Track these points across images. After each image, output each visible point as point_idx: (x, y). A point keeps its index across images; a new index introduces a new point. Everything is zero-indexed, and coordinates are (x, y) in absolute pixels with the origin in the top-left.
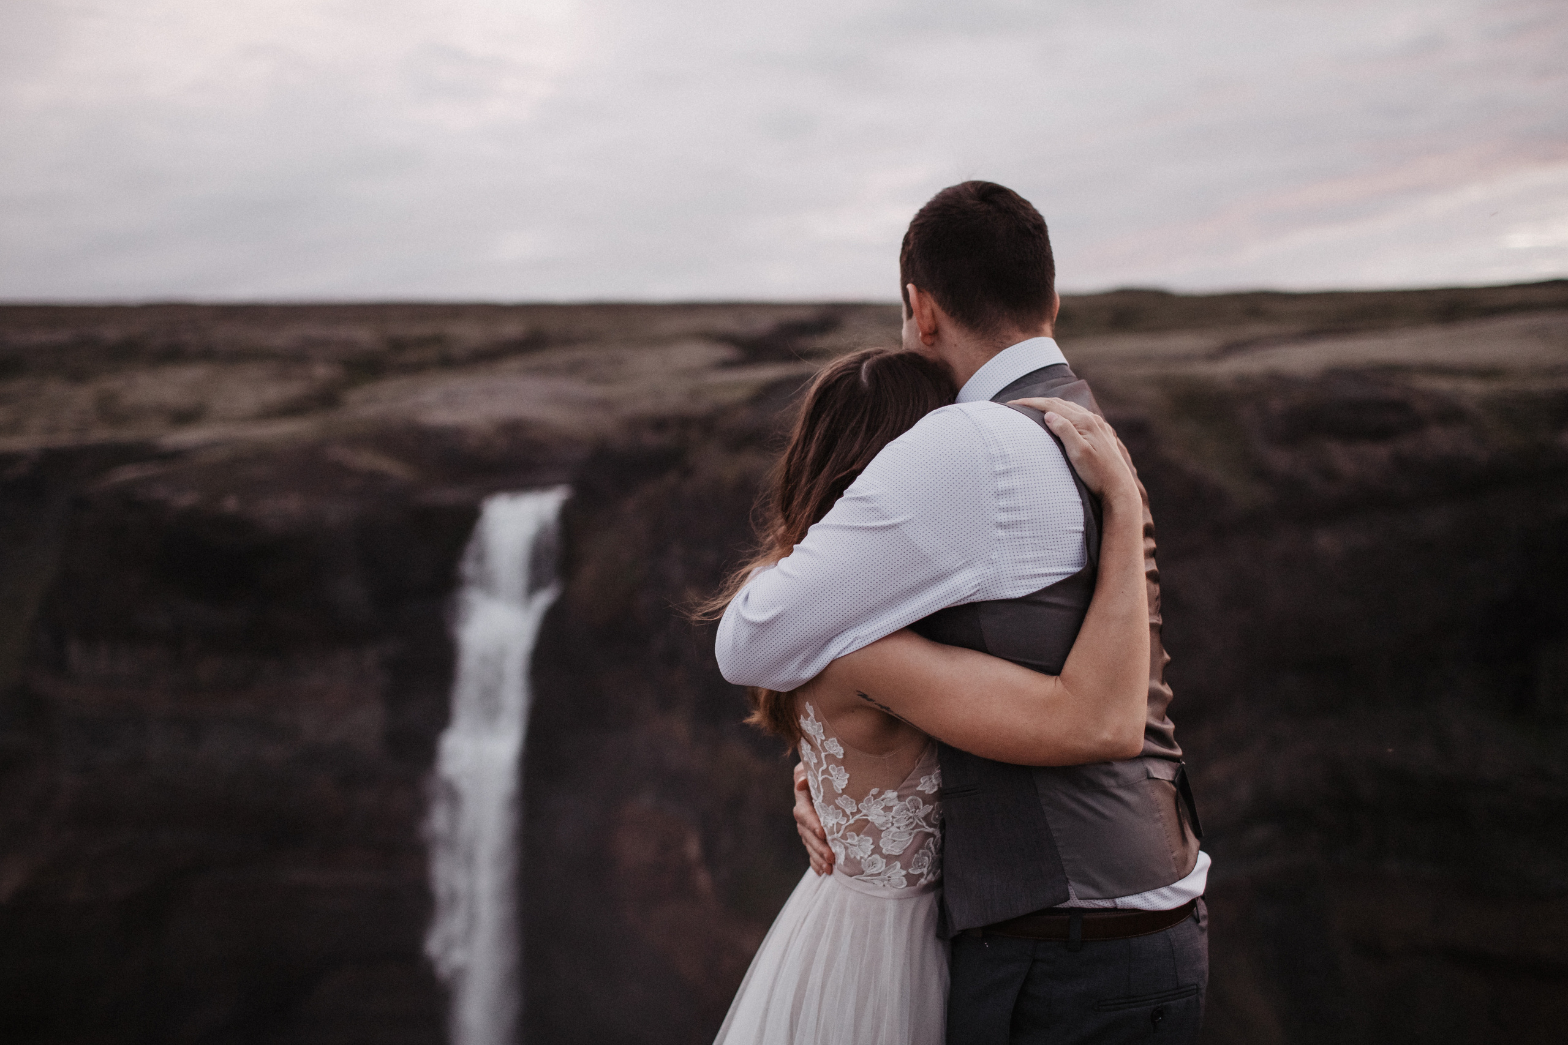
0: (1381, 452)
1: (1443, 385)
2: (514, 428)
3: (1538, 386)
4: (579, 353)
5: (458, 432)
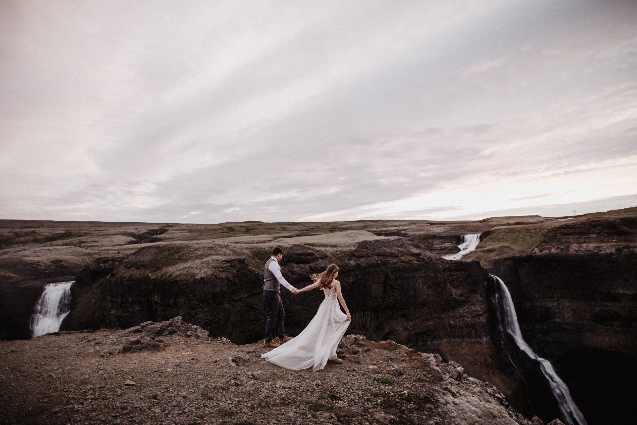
0: (307, 266)
1: (322, 249)
2: (56, 262)
3: (345, 249)
4: (83, 238)
5: (38, 263)
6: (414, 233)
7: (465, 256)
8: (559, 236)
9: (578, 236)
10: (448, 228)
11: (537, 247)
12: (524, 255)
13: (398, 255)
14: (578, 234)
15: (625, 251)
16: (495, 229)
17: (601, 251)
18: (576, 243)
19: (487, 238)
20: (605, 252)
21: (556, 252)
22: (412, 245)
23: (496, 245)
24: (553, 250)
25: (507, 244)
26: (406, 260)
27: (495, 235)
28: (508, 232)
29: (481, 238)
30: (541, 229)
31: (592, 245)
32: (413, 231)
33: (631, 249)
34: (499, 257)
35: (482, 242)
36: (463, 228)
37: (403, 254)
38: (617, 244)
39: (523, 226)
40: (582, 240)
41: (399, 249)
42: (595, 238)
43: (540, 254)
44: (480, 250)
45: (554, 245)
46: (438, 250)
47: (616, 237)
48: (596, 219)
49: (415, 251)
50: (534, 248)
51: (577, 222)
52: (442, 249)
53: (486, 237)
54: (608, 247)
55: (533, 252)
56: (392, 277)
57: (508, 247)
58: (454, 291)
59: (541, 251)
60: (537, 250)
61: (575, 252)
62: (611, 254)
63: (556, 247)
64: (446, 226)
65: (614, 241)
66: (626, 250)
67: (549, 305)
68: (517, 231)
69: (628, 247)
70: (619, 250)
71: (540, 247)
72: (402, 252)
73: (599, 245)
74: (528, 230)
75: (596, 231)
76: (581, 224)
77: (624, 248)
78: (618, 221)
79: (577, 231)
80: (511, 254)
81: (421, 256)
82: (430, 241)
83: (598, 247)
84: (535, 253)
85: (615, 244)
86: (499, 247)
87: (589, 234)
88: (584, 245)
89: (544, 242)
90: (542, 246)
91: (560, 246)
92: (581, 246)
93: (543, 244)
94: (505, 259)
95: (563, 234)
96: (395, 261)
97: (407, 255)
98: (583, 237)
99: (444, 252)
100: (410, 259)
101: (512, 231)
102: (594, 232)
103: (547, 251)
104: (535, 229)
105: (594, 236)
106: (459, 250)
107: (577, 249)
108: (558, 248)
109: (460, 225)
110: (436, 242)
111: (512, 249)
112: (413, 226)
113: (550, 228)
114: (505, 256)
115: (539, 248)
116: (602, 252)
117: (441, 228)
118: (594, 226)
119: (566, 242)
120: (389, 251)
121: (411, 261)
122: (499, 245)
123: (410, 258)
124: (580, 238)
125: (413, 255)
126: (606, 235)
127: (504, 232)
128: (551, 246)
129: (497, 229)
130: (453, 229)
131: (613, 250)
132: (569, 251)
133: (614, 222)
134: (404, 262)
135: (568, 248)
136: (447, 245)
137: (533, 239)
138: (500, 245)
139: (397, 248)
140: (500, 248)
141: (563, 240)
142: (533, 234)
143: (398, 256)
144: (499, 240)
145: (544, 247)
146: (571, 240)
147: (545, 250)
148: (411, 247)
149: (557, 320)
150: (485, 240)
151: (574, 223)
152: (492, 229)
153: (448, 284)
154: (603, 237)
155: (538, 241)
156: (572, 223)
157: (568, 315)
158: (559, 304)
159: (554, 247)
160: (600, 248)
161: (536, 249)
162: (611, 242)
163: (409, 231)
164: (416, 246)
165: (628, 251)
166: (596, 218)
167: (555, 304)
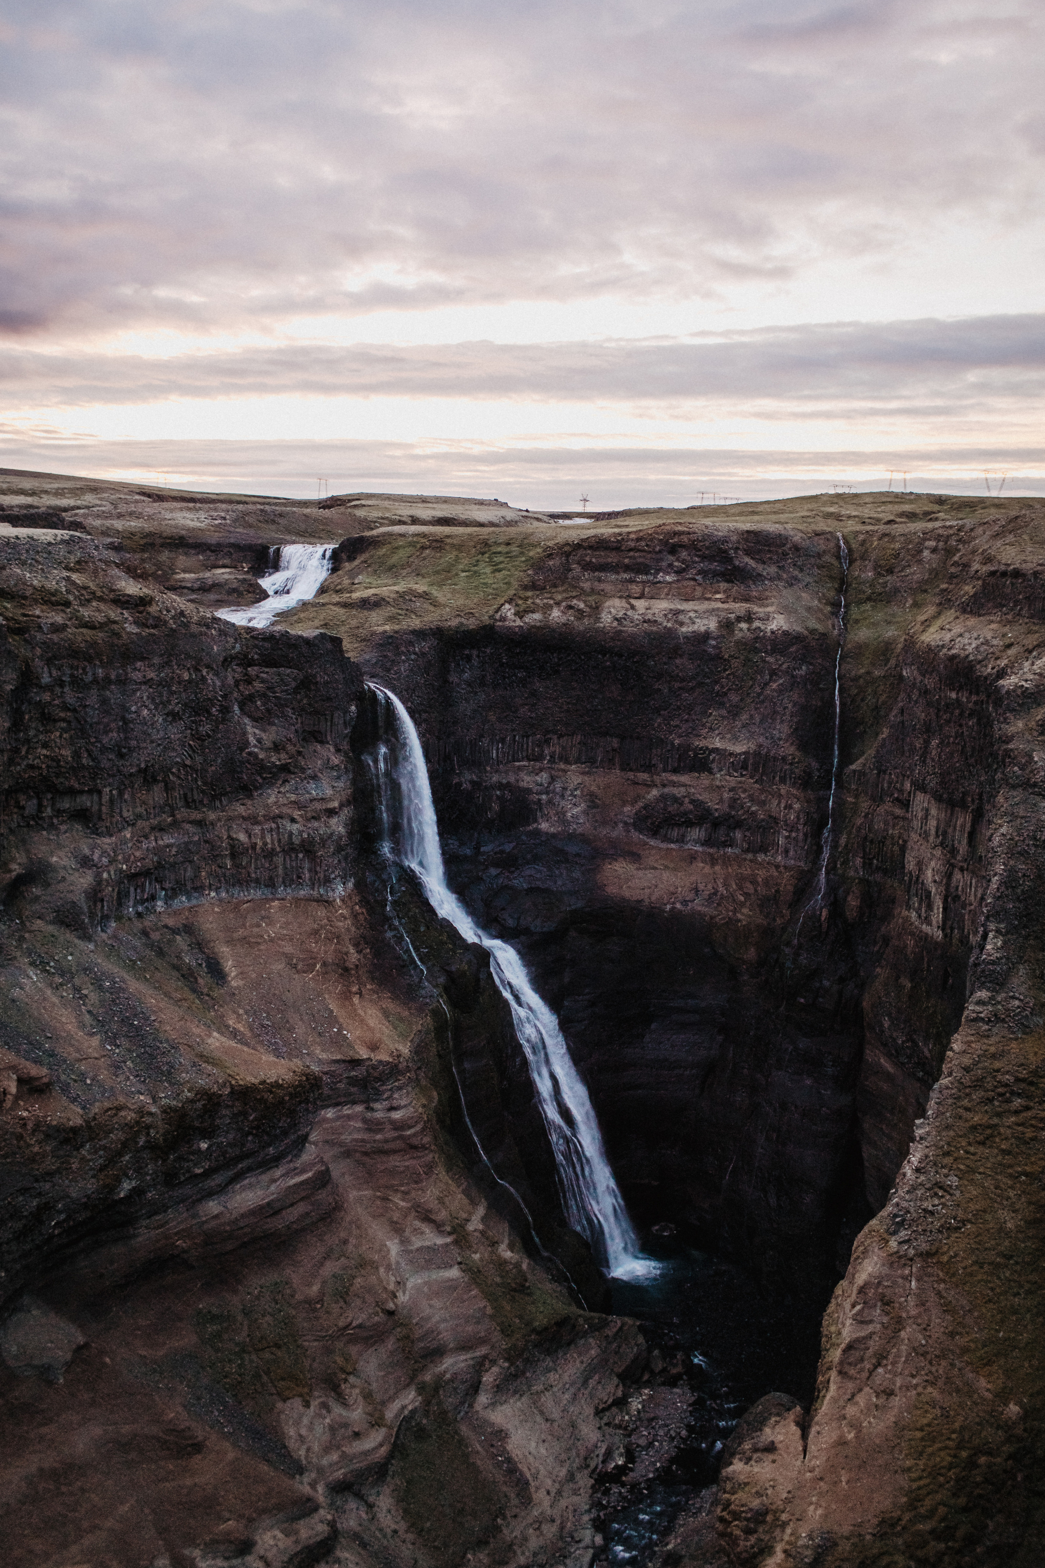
6: (108, 523)
7: (283, 616)
8: (576, 569)
9: (626, 576)
10: (223, 514)
11: (510, 601)
12: (472, 624)
13: (71, 598)
14: (627, 568)
15: (741, 630)
16: (384, 534)
17: (682, 624)
18: (620, 597)
19: (357, 562)
20: (690, 629)
21: (563, 619)
22: (118, 566)
23: (387, 588)
24: (556, 614)
25: (421, 587)
26: (100, 618)
27: (382, 551)
28: (423, 548)
29: (336, 560)
30: (525, 543)
31: (661, 606)
32: (97, 516)
33: (757, 624)
34: (397, 627)
35: (340, 572)
36: (273, 522)
37: (89, 597)
38: (726, 606)
39: (469, 530)
40: (635, 589)
41: (74, 576)
42: (670, 583)
43: (519, 623)
44: (336, 598)
45: (559, 597)
46: (192, 590)
47: (723, 585)
48: (680, 528)
49: (132, 588)
50: (503, 605)
51: (629, 533)
52: (205, 588)
53: (351, 559)
54: (700, 615)
55: (498, 616)
56: (46, 679)
57: (425, 596)
58: (252, 732)
59: (519, 614)
60: (508, 611)
61: (615, 624)
62: (706, 636)
63: (564, 604)
64: (216, 510)
65: (718, 596)
66: (744, 625)
67: (527, 781)
68: (453, 546)
69: (749, 618)
70: (727, 626)
71: (520, 602)
72: (85, 588)
73: (679, 607)
74: (484, 546)
75: (676, 564)
76: (638, 540)
77: (739, 619)
78: (734, 538)
79: (627, 561)
80: (429, 618)
81: (153, 609)
82: (164, 556)
83: (677, 612)
84: (503, 619)
85: (720, 605)
86: (397, 592)
87: (658, 571)
88: (640, 604)
89: (533, 586)
90: (526, 599)
91: (575, 602)
92: (633, 607)
93: (530, 594)
94: (414, 632)
95: (587, 567)
96: (59, 619)
97: (101, 599)
98: (641, 578)
99: (212, 596)
100: (112, 615)
101: (438, 544)
102: (670, 565)
103: (537, 616)
104: (508, 544)
105: (668, 578)
106: (264, 595)
107: (620, 615)
108: (570, 607)
109: (262, 511)
110: (182, 560)
111: (435, 604)
112: (89, 498)
113: (550, 544)
114: (415, 623)
115: (517, 605)
116: (684, 629)
117: (202, 515)
118: (673, 550)
119: (593, 591)
120: (35, 582)
121: (115, 622)
122: (396, 588)
123: (114, 613)
124: (631, 581)
125: (122, 601)
126: (698, 577)
127: (412, 544)
128: (552, 602)
129: (390, 534)
130: (241, 520)
131: (712, 624)
132: (598, 619)
133: (725, 540)
134: (90, 625)
135: (596, 609)
136: (222, 574)
137: (499, 575)
138: (401, 587)
139: (65, 574)
140: (401, 595)
141: (586, 586)
142: (501, 559)
143: (67, 604)
144: (393, 570)
145: (530, 602)
146: (608, 587)
147: (533, 612)
148: (116, 572)
149: (544, 826)
150: (347, 566)
151: (620, 534)
152: (375, 532)
153: (236, 708)
154: (692, 583)
155: (515, 584)
156: (615, 534)
157: (575, 810)
158: (553, 779)
159: (558, 604)
160: (681, 617)
161: (507, 606)
162: (709, 599)
163: (85, 516)
164: (132, 572)
165: (749, 629)
166: (680, 524)
167: (543, 777)
